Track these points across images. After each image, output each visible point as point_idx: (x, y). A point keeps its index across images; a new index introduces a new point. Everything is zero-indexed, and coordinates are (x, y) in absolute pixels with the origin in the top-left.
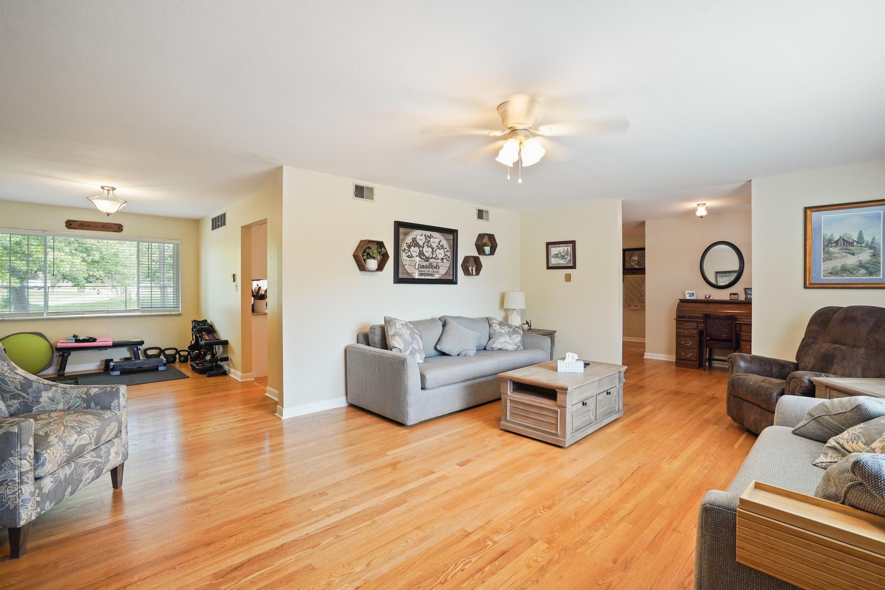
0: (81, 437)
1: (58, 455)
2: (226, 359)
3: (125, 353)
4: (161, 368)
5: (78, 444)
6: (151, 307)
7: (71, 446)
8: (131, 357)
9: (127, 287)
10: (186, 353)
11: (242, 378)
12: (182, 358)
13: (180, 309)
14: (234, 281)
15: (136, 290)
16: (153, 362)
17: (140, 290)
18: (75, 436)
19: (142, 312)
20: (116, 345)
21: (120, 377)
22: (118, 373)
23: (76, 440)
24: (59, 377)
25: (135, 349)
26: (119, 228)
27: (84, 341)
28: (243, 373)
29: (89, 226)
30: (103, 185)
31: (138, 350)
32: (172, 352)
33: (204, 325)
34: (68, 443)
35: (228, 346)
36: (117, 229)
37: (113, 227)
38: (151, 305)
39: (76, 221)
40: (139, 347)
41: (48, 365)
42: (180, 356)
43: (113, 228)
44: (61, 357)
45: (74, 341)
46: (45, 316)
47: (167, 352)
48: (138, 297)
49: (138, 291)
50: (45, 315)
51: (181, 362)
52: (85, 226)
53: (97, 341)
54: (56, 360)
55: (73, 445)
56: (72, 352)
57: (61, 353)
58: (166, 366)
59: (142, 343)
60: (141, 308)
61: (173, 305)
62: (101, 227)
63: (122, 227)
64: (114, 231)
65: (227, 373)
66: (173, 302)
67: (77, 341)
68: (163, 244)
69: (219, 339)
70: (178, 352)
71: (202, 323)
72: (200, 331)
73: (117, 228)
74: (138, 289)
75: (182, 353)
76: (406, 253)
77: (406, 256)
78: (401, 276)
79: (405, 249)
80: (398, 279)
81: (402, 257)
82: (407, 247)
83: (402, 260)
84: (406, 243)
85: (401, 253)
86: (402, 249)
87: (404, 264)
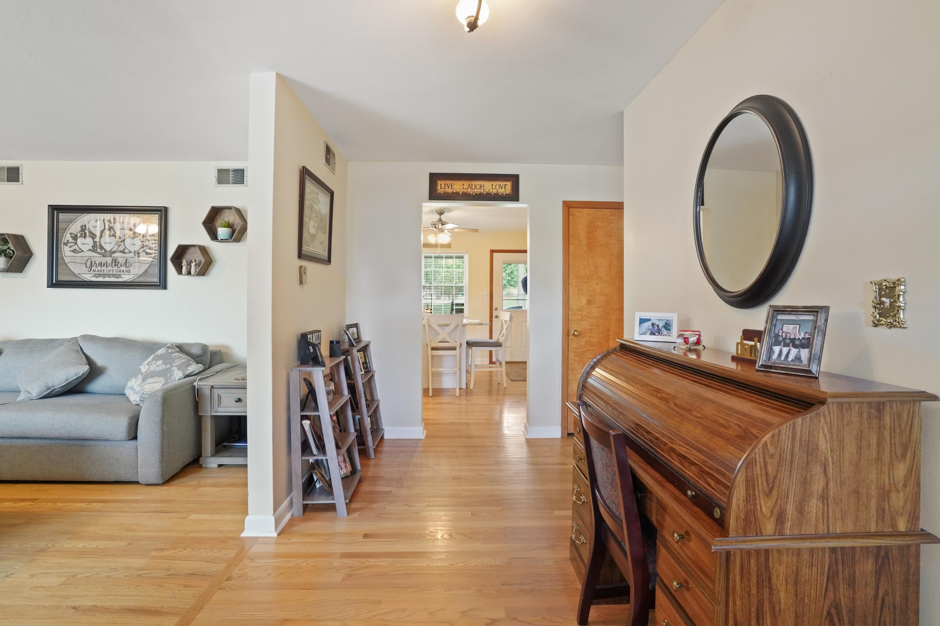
76: (70, 247)
77: (70, 251)
78: (62, 278)
79: (68, 241)
80: (54, 282)
81: (63, 253)
82: (71, 238)
83: (63, 257)
84: (70, 234)
85: (61, 247)
86: (63, 242)
87: (67, 262)
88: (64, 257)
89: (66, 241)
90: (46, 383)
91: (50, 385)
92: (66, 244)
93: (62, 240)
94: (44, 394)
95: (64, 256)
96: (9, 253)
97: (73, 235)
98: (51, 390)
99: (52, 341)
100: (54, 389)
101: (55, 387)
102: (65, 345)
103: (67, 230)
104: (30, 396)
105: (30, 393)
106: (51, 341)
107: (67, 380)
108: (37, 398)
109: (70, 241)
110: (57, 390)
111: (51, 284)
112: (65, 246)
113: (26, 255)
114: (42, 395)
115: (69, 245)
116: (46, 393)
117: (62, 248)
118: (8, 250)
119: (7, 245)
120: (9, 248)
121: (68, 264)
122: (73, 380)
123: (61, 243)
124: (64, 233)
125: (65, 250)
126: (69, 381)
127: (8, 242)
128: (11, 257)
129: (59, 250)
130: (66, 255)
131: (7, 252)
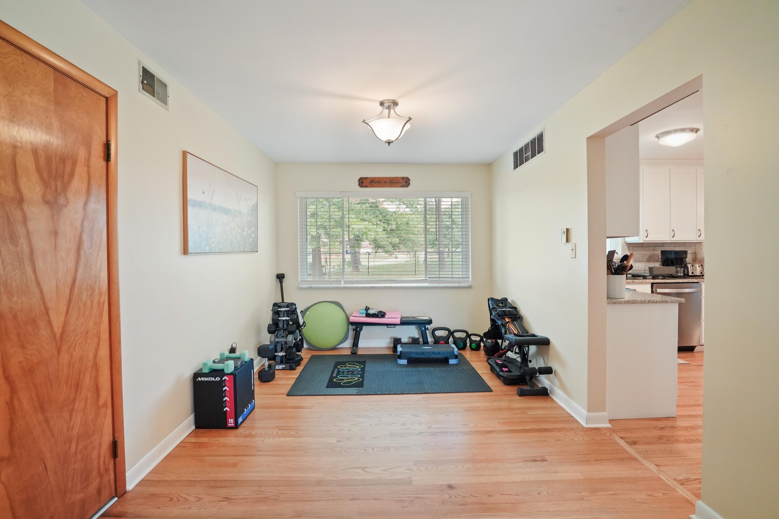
2: (548, 371)
3: (412, 331)
4: (452, 361)
6: (439, 278)
8: (419, 338)
9: (416, 253)
10: (478, 339)
11: (588, 420)
12: (474, 345)
13: (471, 280)
14: (567, 241)
15: (424, 256)
16: (441, 349)
17: (428, 257)
19: (431, 282)
20: (404, 323)
21: (406, 369)
22: (404, 362)
24: (353, 355)
25: (423, 328)
26: (406, 182)
27: (374, 316)
28: (589, 411)
29: (379, 182)
30: (382, 99)
31: (426, 329)
32: (463, 335)
33: (505, 306)
35: (549, 348)
36: (405, 184)
37: (401, 181)
38: (439, 275)
39: (367, 178)
40: (427, 326)
41: (345, 339)
42: (471, 342)
43: (401, 183)
44: (355, 331)
45: (365, 315)
46: (342, 285)
47: (457, 335)
48: (426, 264)
49: (426, 257)
50: (343, 283)
51: (472, 349)
52: (375, 183)
53: (386, 316)
54: (351, 334)
56: (364, 327)
57: (355, 327)
58: (458, 359)
59: (430, 322)
60: (429, 278)
61: (462, 275)
62: (390, 183)
63: (409, 180)
64: (401, 187)
65: (549, 392)
66: (462, 271)
67: (368, 315)
68: (450, 199)
69: (534, 336)
70: (469, 336)
71: (502, 303)
72: (502, 315)
73: (404, 182)
74: (426, 255)
75: (474, 338)
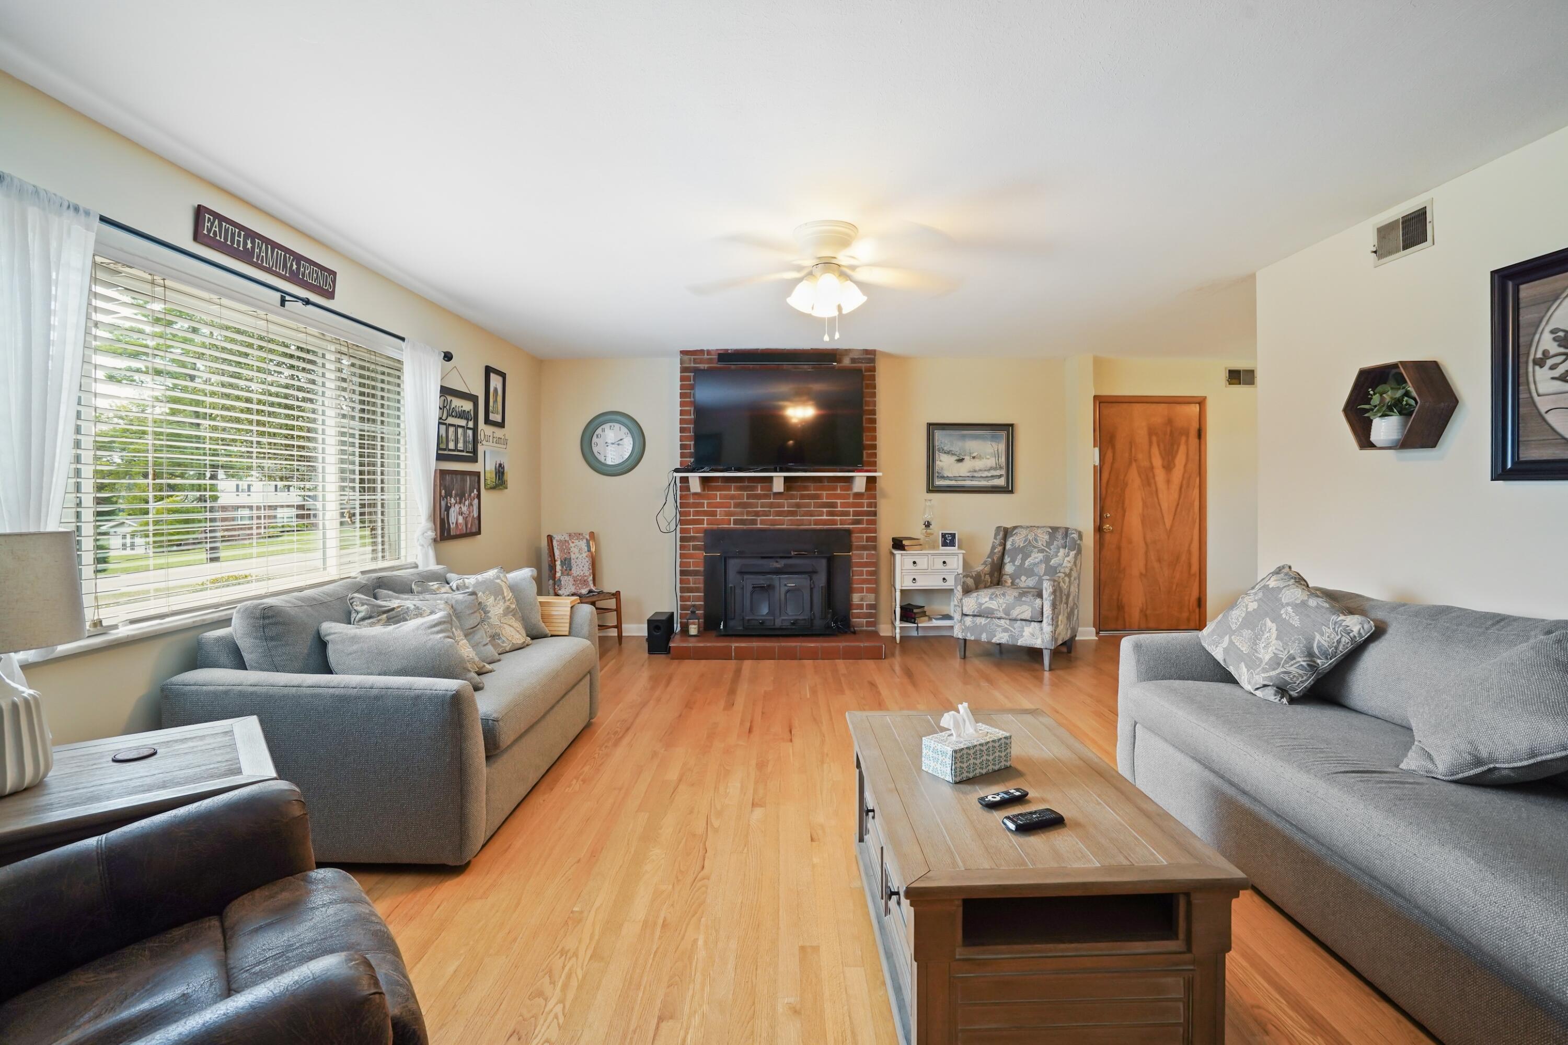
0: (991, 602)
1: (971, 605)
5: (986, 605)
7: (981, 604)
18: (987, 599)
23: (986, 602)
34: (979, 601)
55: (984, 604)
76: (1552, 368)
77: (1553, 378)
78: (1531, 454)
79: (1545, 353)
80: (1509, 466)
81: (1532, 387)
82: (1556, 344)
83: (1532, 397)
84: (1552, 332)
85: (1527, 373)
86: (1531, 357)
87: (1543, 410)
88: (1536, 398)
89: (1539, 355)
90: (1471, 743)
91: (1484, 754)
92: (1540, 363)
93: (1528, 354)
94: (1466, 774)
95: (1534, 394)
96: (1407, 404)
97: (1561, 334)
98: (1485, 768)
99: (1500, 620)
100: (1495, 768)
101: (1496, 761)
102: (1532, 641)
103: (1544, 323)
104: (1430, 766)
105: (1430, 757)
106: (1498, 622)
107: (1533, 755)
108: (1447, 778)
109: (1552, 352)
110: (1504, 772)
111: (1500, 471)
112: (1537, 368)
113: (1442, 404)
114: (1460, 776)
115: (1550, 362)
116: (1472, 772)
117: (1531, 375)
118: (1406, 398)
119: (1404, 388)
120: (1407, 394)
121: (1550, 418)
122: (1552, 760)
123: (1527, 363)
124: (1535, 334)
125: (1537, 379)
126: (1539, 759)
127: (1405, 382)
128: (1410, 414)
129: (1522, 380)
130: (1541, 391)
131: (1404, 403)
